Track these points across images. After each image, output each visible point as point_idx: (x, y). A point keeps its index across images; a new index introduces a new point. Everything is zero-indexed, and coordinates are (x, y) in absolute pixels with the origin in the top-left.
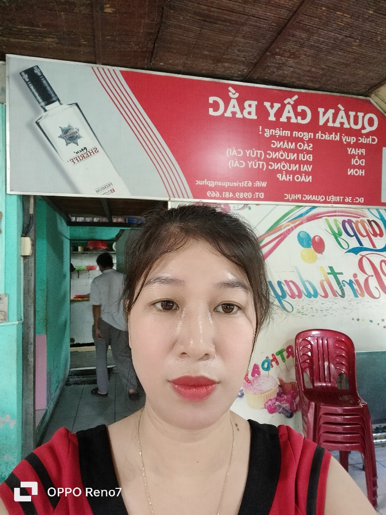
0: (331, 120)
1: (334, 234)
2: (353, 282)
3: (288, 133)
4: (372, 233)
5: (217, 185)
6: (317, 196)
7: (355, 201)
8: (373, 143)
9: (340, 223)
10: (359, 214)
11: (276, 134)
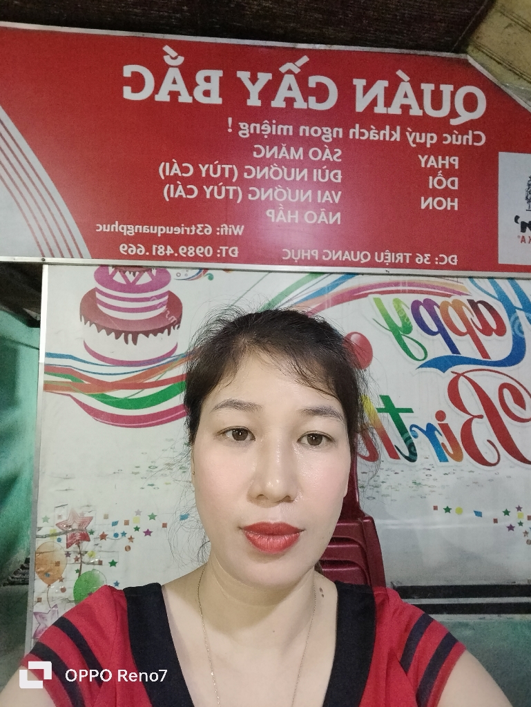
0: (381, 101)
1: (393, 329)
2: (436, 429)
3: (288, 129)
4: (481, 327)
5: (140, 231)
6: (352, 252)
7: (438, 261)
8: (475, 144)
9: (407, 306)
10: (451, 288)
11: (263, 133)
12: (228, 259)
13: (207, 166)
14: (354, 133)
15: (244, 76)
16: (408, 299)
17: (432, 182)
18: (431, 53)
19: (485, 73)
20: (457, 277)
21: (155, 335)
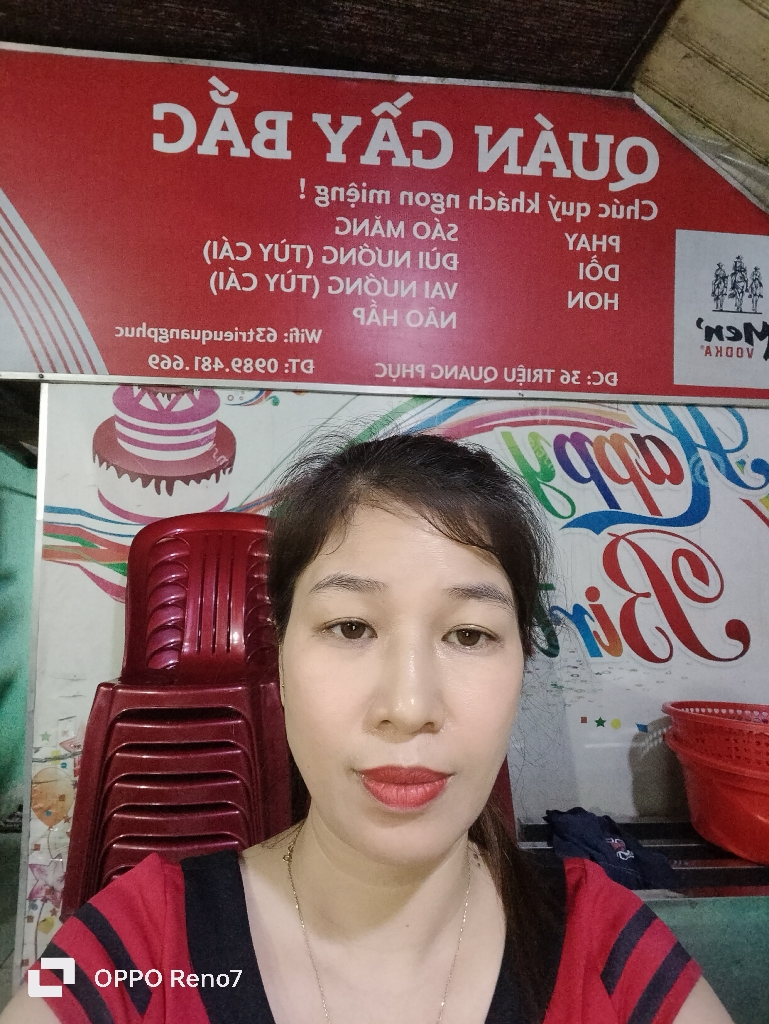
0: (513, 157)
1: (529, 474)
2: (586, 613)
3: (383, 195)
4: (649, 473)
5: (178, 337)
6: (472, 368)
7: (592, 380)
8: (643, 218)
9: (547, 443)
10: (609, 417)
11: (349, 200)
12: (299, 376)
13: (270, 246)
14: (476, 202)
15: (322, 120)
16: (550, 433)
17: (584, 271)
18: (584, 91)
19: (658, 118)
20: (618, 402)
21: (198, 482)
